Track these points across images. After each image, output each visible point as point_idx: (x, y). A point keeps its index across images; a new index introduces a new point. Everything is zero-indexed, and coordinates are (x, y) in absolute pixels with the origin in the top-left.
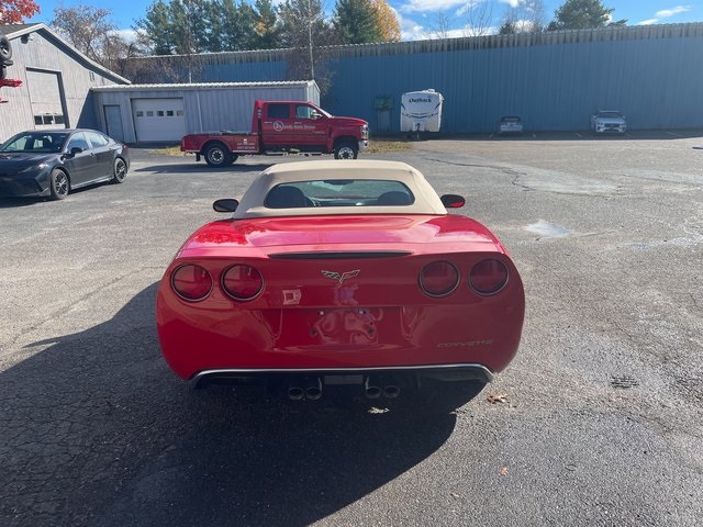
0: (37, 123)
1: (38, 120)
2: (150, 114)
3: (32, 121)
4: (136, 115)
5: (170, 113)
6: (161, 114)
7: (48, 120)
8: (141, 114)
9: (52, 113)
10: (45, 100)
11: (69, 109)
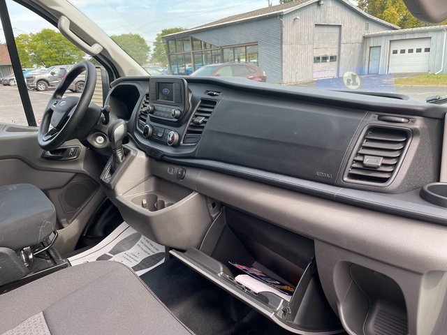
0: (315, 62)
2: (403, 51)
3: (312, 60)
4: (392, 52)
5: (419, 50)
6: (411, 51)
7: (325, 59)
8: (395, 52)
9: (329, 54)
10: (326, 46)
11: (342, 51)
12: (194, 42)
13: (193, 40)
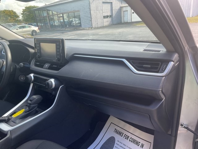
1: (104, 17)
4: (132, 13)
9: (109, 15)
10: (107, 11)
11: (113, 13)
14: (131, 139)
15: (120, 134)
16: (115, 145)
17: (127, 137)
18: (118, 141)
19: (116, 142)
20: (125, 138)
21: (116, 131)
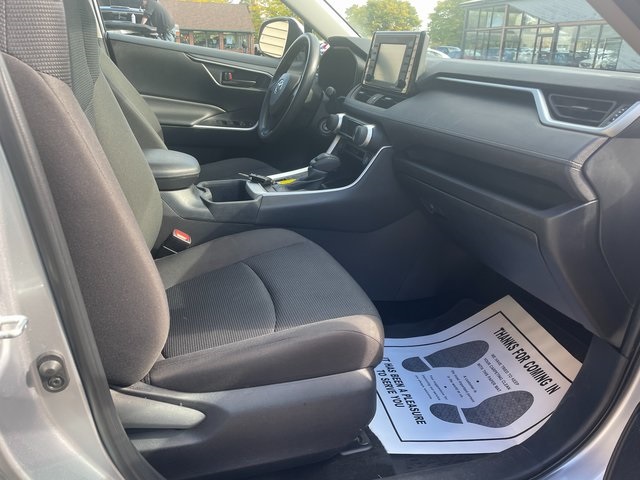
12: (511, 15)
13: (511, 10)
14: (530, 365)
15: (509, 343)
16: (481, 361)
17: (522, 357)
18: (493, 356)
19: (487, 355)
20: (517, 357)
21: (502, 334)
